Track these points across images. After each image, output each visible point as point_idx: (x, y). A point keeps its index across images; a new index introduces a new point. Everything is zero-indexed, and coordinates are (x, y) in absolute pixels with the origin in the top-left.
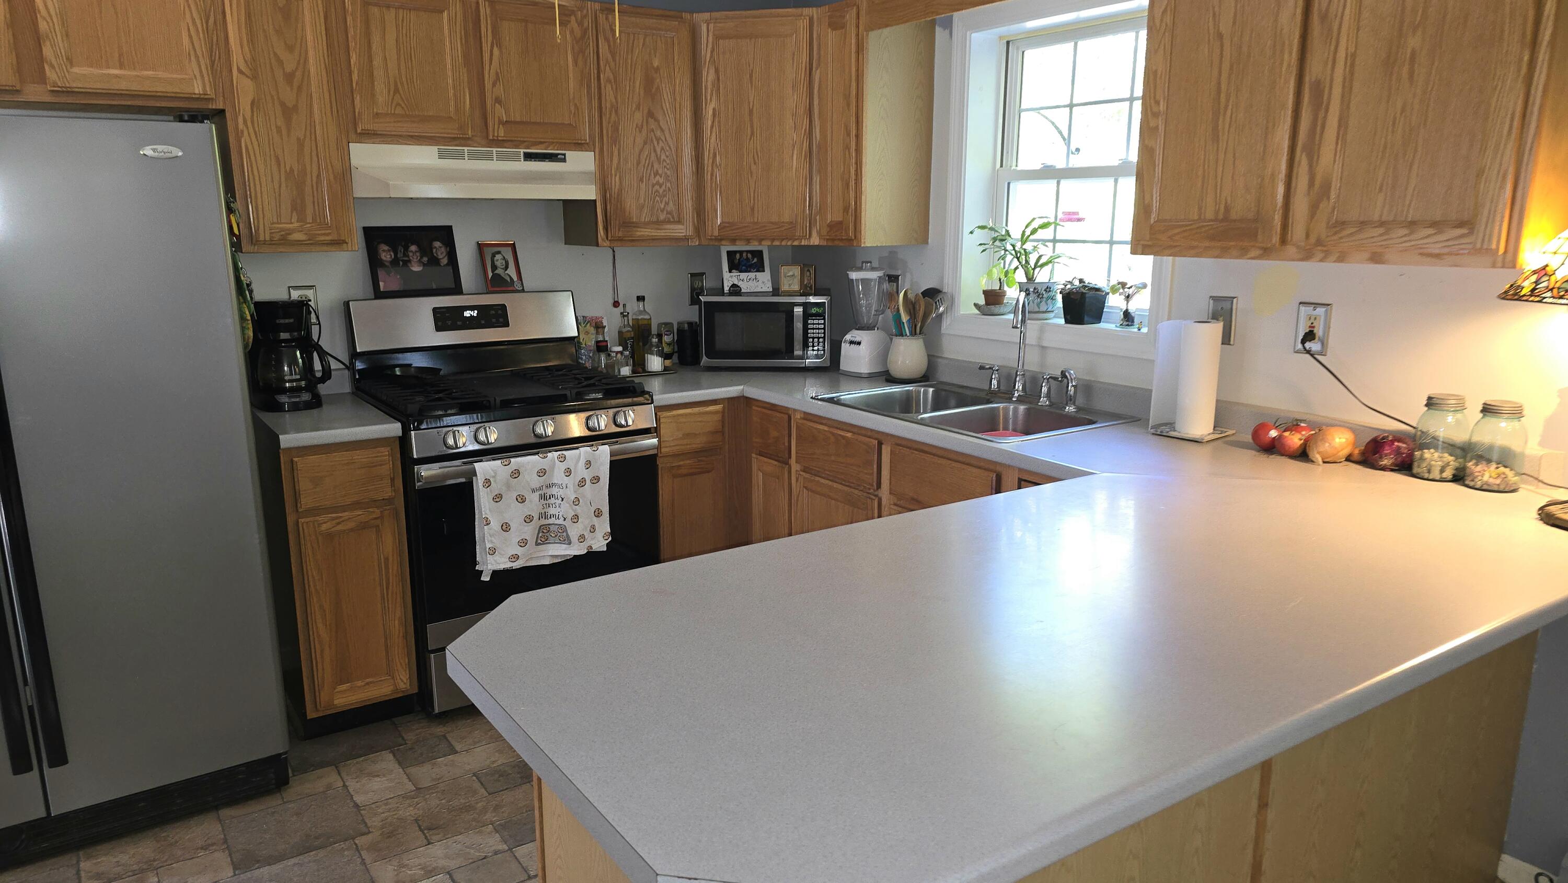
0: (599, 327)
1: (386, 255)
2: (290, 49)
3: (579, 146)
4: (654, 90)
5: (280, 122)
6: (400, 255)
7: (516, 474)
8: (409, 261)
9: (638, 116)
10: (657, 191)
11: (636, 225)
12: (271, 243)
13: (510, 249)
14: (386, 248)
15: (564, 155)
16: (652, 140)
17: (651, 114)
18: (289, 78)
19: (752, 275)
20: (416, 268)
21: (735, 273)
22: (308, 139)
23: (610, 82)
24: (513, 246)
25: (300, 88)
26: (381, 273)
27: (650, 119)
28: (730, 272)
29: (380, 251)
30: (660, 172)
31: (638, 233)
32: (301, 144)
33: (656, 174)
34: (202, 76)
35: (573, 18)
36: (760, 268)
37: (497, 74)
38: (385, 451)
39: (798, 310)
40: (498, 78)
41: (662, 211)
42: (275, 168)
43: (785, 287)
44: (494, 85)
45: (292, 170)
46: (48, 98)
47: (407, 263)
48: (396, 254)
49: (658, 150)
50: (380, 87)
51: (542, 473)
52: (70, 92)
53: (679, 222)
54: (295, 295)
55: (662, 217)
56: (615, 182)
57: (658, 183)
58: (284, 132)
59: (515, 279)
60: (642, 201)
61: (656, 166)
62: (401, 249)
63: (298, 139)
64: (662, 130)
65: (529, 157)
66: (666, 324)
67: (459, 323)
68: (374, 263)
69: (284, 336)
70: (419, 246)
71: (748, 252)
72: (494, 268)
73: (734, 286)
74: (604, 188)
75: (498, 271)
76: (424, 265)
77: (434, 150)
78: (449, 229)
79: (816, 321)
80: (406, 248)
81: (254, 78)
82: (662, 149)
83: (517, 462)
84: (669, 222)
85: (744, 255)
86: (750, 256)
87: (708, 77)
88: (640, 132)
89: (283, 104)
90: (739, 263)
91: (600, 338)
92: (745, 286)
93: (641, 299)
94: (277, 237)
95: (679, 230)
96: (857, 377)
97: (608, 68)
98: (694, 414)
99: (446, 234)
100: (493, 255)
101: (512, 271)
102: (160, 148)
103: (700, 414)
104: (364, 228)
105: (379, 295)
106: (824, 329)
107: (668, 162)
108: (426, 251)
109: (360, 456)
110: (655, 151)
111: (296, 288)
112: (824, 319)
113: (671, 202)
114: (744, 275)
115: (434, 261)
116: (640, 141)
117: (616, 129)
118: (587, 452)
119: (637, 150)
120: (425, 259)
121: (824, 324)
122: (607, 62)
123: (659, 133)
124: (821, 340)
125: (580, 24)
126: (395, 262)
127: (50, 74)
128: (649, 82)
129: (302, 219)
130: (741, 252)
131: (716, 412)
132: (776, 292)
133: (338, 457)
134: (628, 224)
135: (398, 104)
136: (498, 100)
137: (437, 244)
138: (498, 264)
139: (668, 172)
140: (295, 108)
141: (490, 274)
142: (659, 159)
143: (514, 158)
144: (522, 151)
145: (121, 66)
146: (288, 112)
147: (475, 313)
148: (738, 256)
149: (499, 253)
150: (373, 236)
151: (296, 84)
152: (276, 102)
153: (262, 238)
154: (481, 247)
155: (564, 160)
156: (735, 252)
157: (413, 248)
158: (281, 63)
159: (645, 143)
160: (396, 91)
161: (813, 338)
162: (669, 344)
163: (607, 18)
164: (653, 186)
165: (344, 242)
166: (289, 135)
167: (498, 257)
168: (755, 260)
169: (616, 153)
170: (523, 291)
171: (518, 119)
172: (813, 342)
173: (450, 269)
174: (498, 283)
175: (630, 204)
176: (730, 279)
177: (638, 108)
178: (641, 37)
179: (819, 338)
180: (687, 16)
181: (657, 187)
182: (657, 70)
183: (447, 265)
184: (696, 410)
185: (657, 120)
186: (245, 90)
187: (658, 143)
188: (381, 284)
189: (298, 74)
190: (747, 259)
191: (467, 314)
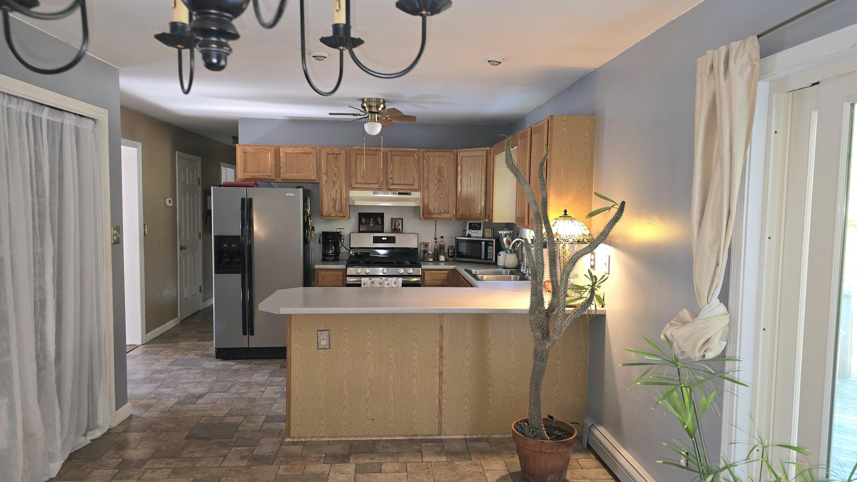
0: (426, 245)
1: (364, 221)
2: (336, 167)
3: (415, 190)
4: (441, 173)
5: (332, 185)
6: (368, 221)
7: (373, 283)
8: (370, 223)
9: (435, 181)
10: (441, 204)
11: (433, 214)
12: (326, 216)
13: (401, 220)
14: (364, 219)
15: (411, 193)
16: (440, 189)
17: (440, 180)
18: (335, 174)
19: (476, 231)
20: (372, 225)
21: (471, 230)
22: (338, 190)
23: (426, 172)
24: (402, 219)
25: (338, 177)
26: (361, 226)
27: (439, 182)
28: (469, 230)
29: (362, 220)
30: (442, 198)
31: (433, 216)
32: (336, 191)
33: (441, 198)
34: (314, 175)
35: (415, 154)
36: (480, 229)
37: (391, 171)
38: (341, 272)
39: (483, 243)
40: (391, 172)
41: (442, 210)
42: (329, 197)
43: (486, 236)
44: (390, 174)
45: (334, 198)
46: (281, 181)
47: (369, 223)
48: (366, 220)
49: (442, 192)
50: (359, 175)
51: (380, 283)
52: (285, 180)
53: (448, 213)
54: (338, 230)
55: (442, 211)
56: (426, 201)
57: (441, 201)
58: (333, 188)
59: (401, 229)
60: (435, 206)
61: (441, 196)
62: (368, 219)
63: (336, 190)
64: (443, 185)
65: (399, 194)
66: (451, 246)
67: (380, 241)
68: (360, 223)
69: (330, 241)
70: (373, 219)
71: (476, 223)
72: (395, 225)
73: (469, 234)
74: (423, 202)
75: (396, 227)
76: (374, 224)
77: (372, 192)
78: (383, 214)
79: (490, 247)
80: (370, 219)
81: (327, 175)
82: (443, 191)
83: (373, 279)
84: (445, 213)
85: (475, 224)
86: (477, 225)
87: (459, 169)
88: (436, 185)
89: (333, 181)
90: (472, 227)
91: (426, 249)
92: (472, 235)
93: (442, 237)
94: (328, 215)
95: (447, 216)
96: (500, 267)
97: (426, 168)
98: (437, 273)
99: (382, 215)
100: (396, 222)
101: (400, 227)
102: (290, 194)
103: (439, 273)
104: (359, 213)
105: (360, 232)
106: (493, 250)
107: (445, 195)
108: (375, 220)
109: (335, 273)
110: (441, 191)
111: (338, 229)
112: (493, 247)
113: (445, 207)
114: (473, 231)
115: (377, 223)
116: (435, 188)
117: (428, 185)
118: (395, 279)
119: (434, 191)
120: (375, 222)
121: (493, 248)
122: (426, 166)
123: (442, 186)
124: (492, 254)
125: (418, 156)
126: (366, 223)
127: (281, 176)
128: (440, 171)
129: (335, 210)
130: (474, 223)
131: (446, 273)
132: (483, 237)
133: (329, 272)
134: (430, 213)
135: (363, 180)
136: (391, 178)
137: (379, 218)
138: (396, 224)
139: (445, 198)
140: (336, 182)
141: (393, 227)
142: (442, 194)
143: (395, 194)
144: (398, 192)
145: (297, 173)
146: (334, 183)
147: (385, 239)
148: (473, 225)
149: (397, 221)
150: (361, 215)
151: (337, 176)
152: (332, 180)
153: (324, 215)
154: (392, 219)
155: (411, 195)
156: (472, 223)
157: (372, 219)
158: (333, 171)
159: (437, 189)
160: (363, 177)
161: (489, 253)
162: (451, 253)
163: (426, 154)
164: (440, 202)
165: (345, 217)
166: (334, 189)
167: (397, 222)
168: (479, 226)
169: (427, 192)
170: (402, 233)
171: (397, 183)
172: (489, 254)
173: (381, 226)
174: (395, 230)
175: (431, 208)
176: (468, 232)
177: (436, 178)
178: (438, 158)
179: (491, 253)
180: (455, 151)
181: (441, 202)
182: (443, 167)
183: (380, 224)
184: (438, 272)
185: (441, 182)
186: (324, 178)
187: (442, 189)
188: (361, 229)
189: (338, 174)
190: (476, 226)
191: (383, 239)
